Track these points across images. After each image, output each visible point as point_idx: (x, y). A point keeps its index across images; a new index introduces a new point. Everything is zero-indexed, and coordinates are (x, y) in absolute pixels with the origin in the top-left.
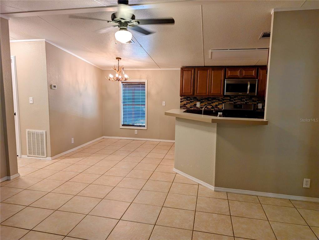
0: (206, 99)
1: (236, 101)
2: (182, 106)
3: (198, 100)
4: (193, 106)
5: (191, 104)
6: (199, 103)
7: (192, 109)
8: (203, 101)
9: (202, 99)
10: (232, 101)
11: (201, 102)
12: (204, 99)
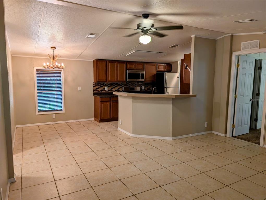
0: (111, 84)
1: (130, 85)
2: (95, 90)
3: (106, 85)
4: (103, 90)
5: (101, 88)
6: (107, 87)
7: (102, 92)
8: (110, 85)
9: (109, 85)
10: (128, 85)
11: (109, 87)
12: (110, 84)
